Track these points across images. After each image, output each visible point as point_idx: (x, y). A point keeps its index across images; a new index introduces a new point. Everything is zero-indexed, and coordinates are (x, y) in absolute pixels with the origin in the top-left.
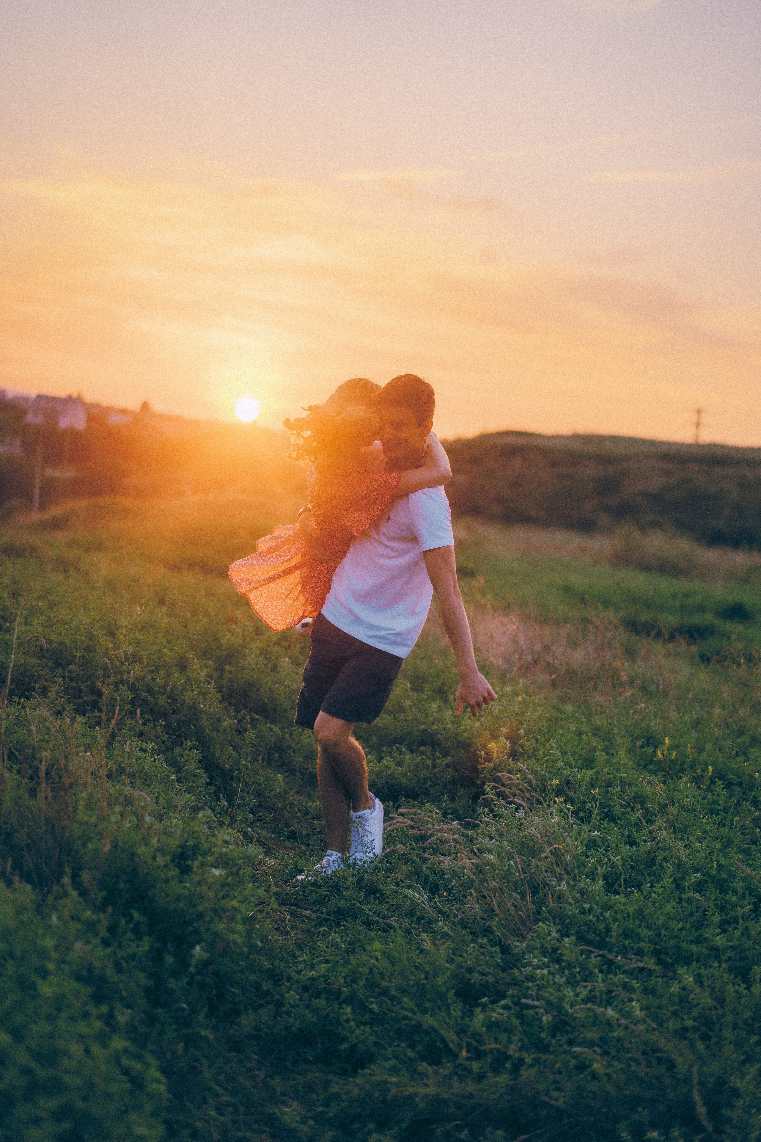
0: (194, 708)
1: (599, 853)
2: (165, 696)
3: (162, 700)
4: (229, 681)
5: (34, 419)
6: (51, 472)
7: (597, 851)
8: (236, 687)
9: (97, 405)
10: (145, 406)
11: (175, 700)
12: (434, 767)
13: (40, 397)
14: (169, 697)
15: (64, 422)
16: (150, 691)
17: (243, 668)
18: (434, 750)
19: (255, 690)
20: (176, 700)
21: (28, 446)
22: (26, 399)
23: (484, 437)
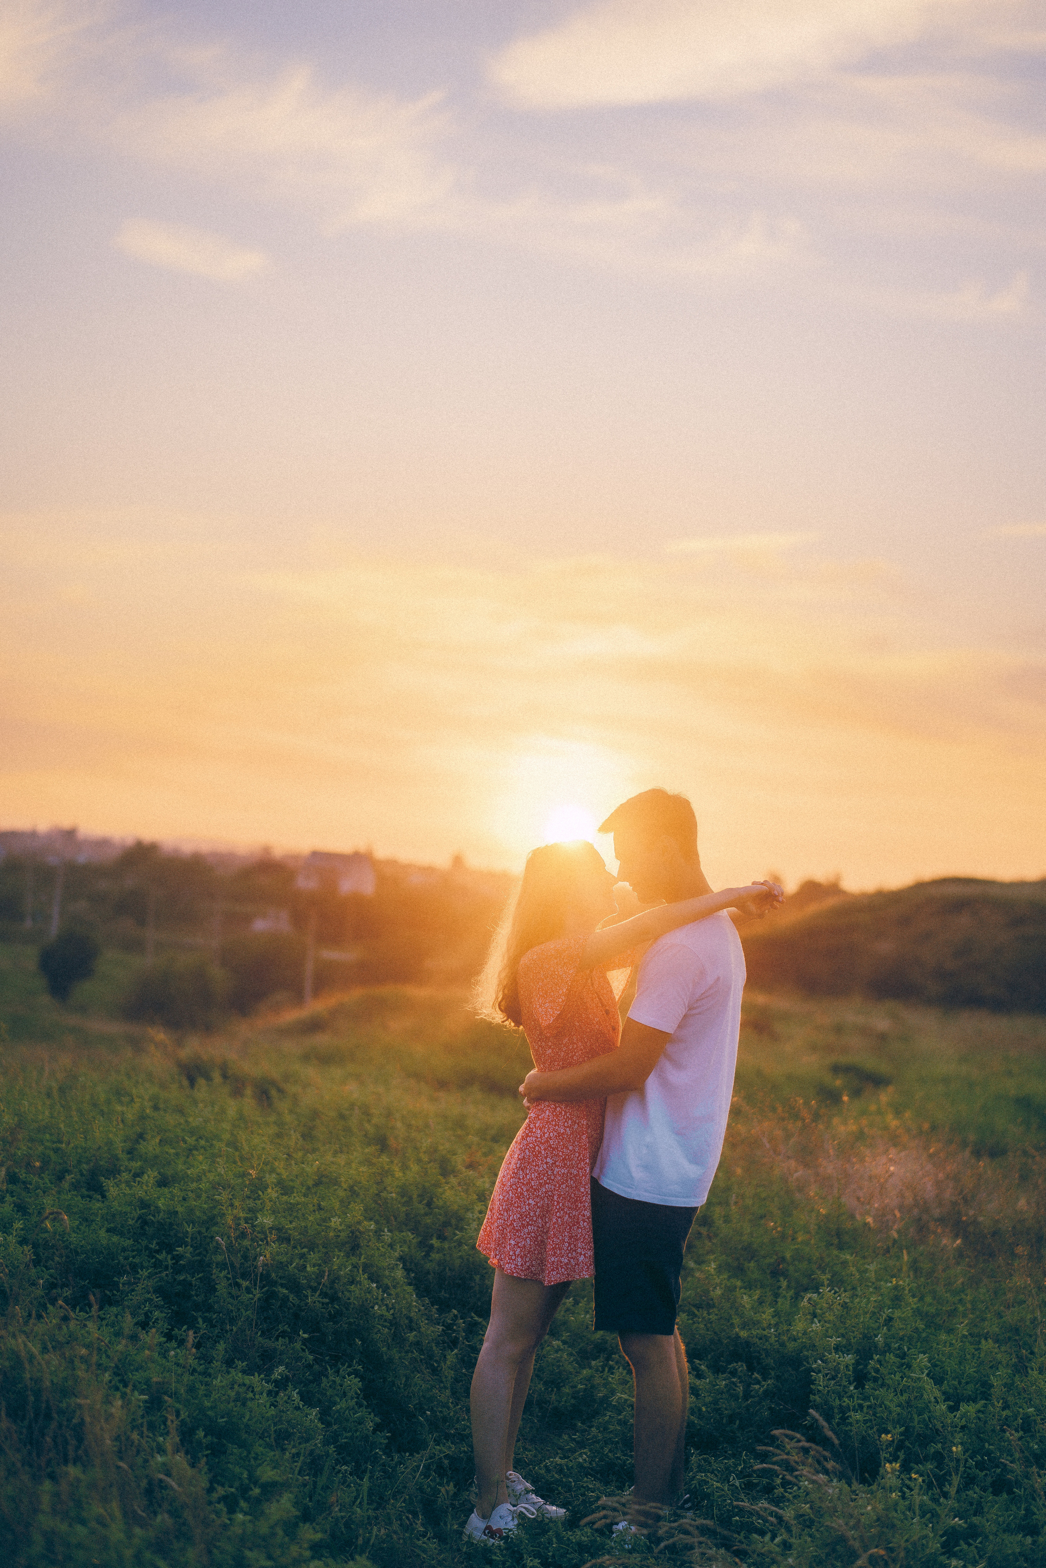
0: (364, 1310)
1: (973, 1548)
2: (318, 1293)
3: (313, 1299)
4: (439, 1263)
5: (306, 884)
6: (331, 954)
7: (969, 1545)
8: (449, 1274)
9: (392, 863)
10: (458, 861)
11: (334, 1299)
12: (747, 1395)
13: (316, 855)
14: (324, 1295)
15: (347, 886)
16: (295, 1286)
17: (460, 1244)
18: (751, 1368)
19: (477, 1278)
20: (338, 1299)
21: (298, 919)
22: (296, 857)
23: (920, 887)
